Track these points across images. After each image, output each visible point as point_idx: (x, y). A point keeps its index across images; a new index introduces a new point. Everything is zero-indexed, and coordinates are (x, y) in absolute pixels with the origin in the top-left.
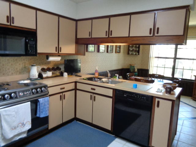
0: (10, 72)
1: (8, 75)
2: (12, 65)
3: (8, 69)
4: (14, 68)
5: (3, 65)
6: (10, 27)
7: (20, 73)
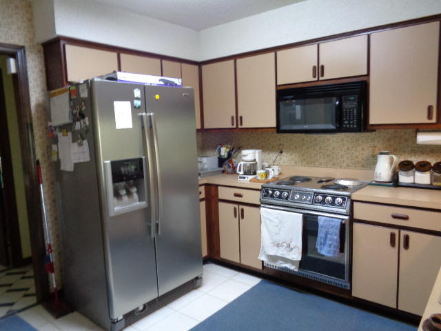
0: (343, 161)
1: (341, 167)
2: (348, 149)
3: (342, 157)
4: (351, 156)
5: (334, 148)
6: (319, 84)
7: (363, 166)
